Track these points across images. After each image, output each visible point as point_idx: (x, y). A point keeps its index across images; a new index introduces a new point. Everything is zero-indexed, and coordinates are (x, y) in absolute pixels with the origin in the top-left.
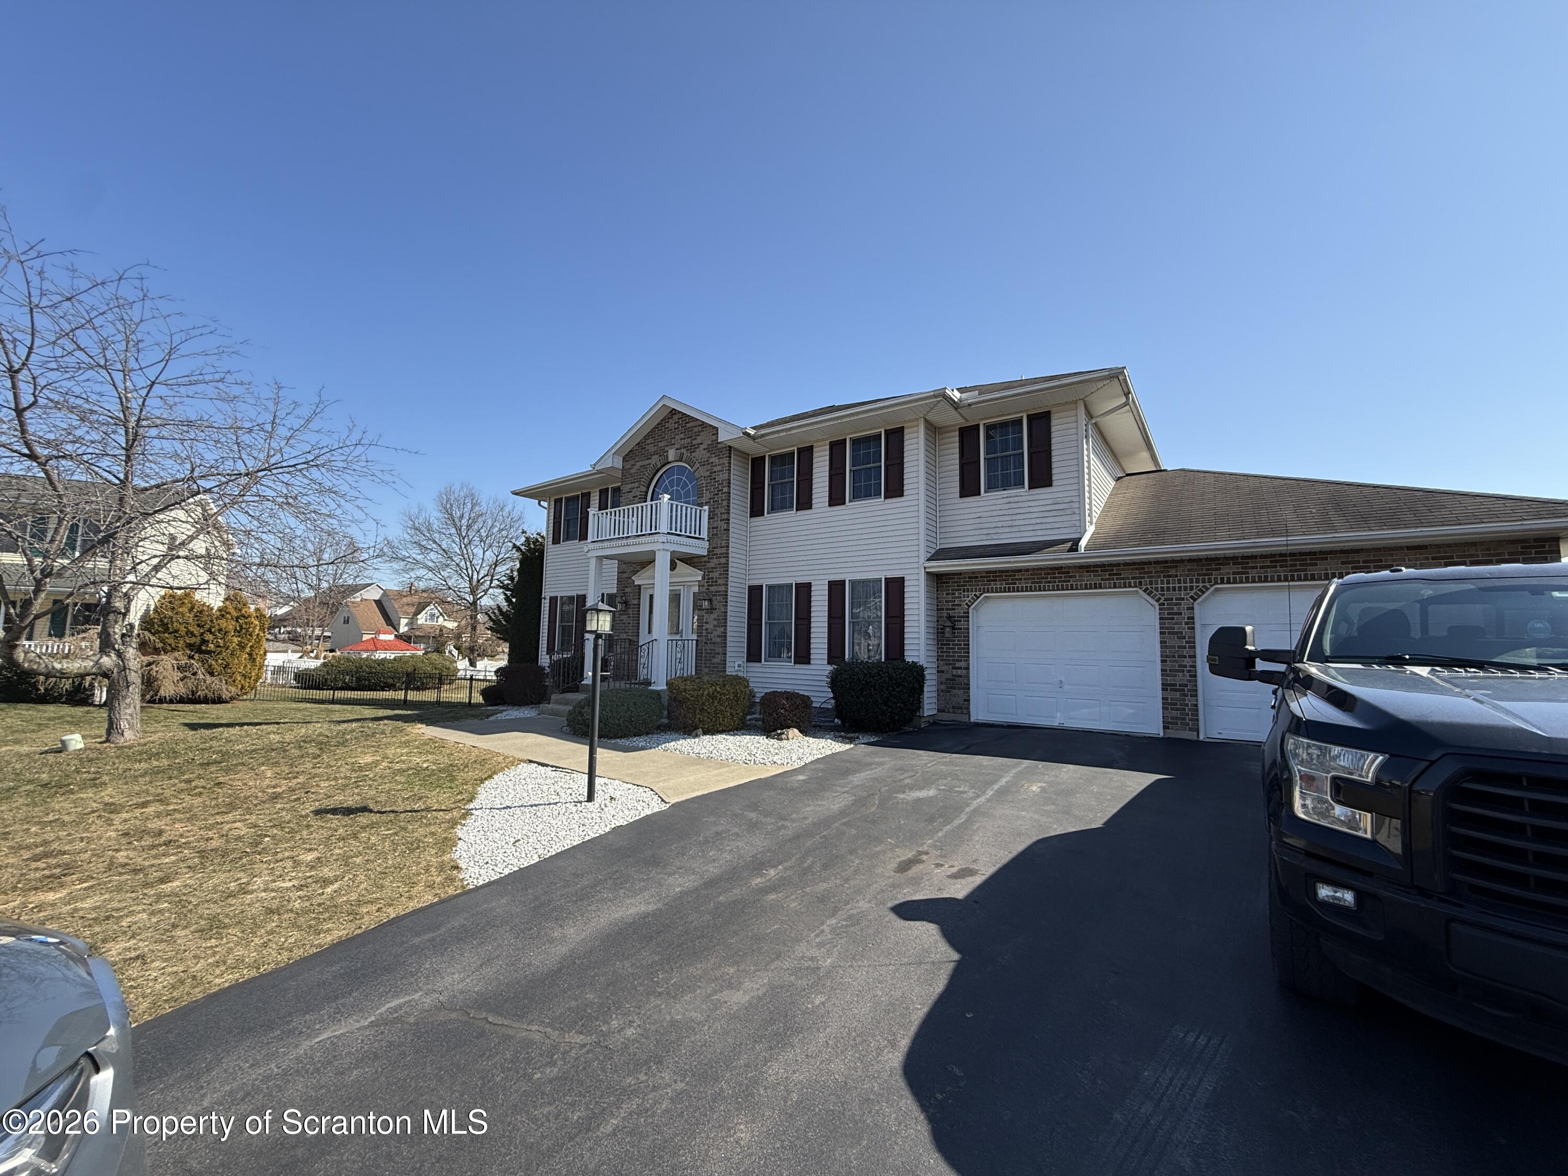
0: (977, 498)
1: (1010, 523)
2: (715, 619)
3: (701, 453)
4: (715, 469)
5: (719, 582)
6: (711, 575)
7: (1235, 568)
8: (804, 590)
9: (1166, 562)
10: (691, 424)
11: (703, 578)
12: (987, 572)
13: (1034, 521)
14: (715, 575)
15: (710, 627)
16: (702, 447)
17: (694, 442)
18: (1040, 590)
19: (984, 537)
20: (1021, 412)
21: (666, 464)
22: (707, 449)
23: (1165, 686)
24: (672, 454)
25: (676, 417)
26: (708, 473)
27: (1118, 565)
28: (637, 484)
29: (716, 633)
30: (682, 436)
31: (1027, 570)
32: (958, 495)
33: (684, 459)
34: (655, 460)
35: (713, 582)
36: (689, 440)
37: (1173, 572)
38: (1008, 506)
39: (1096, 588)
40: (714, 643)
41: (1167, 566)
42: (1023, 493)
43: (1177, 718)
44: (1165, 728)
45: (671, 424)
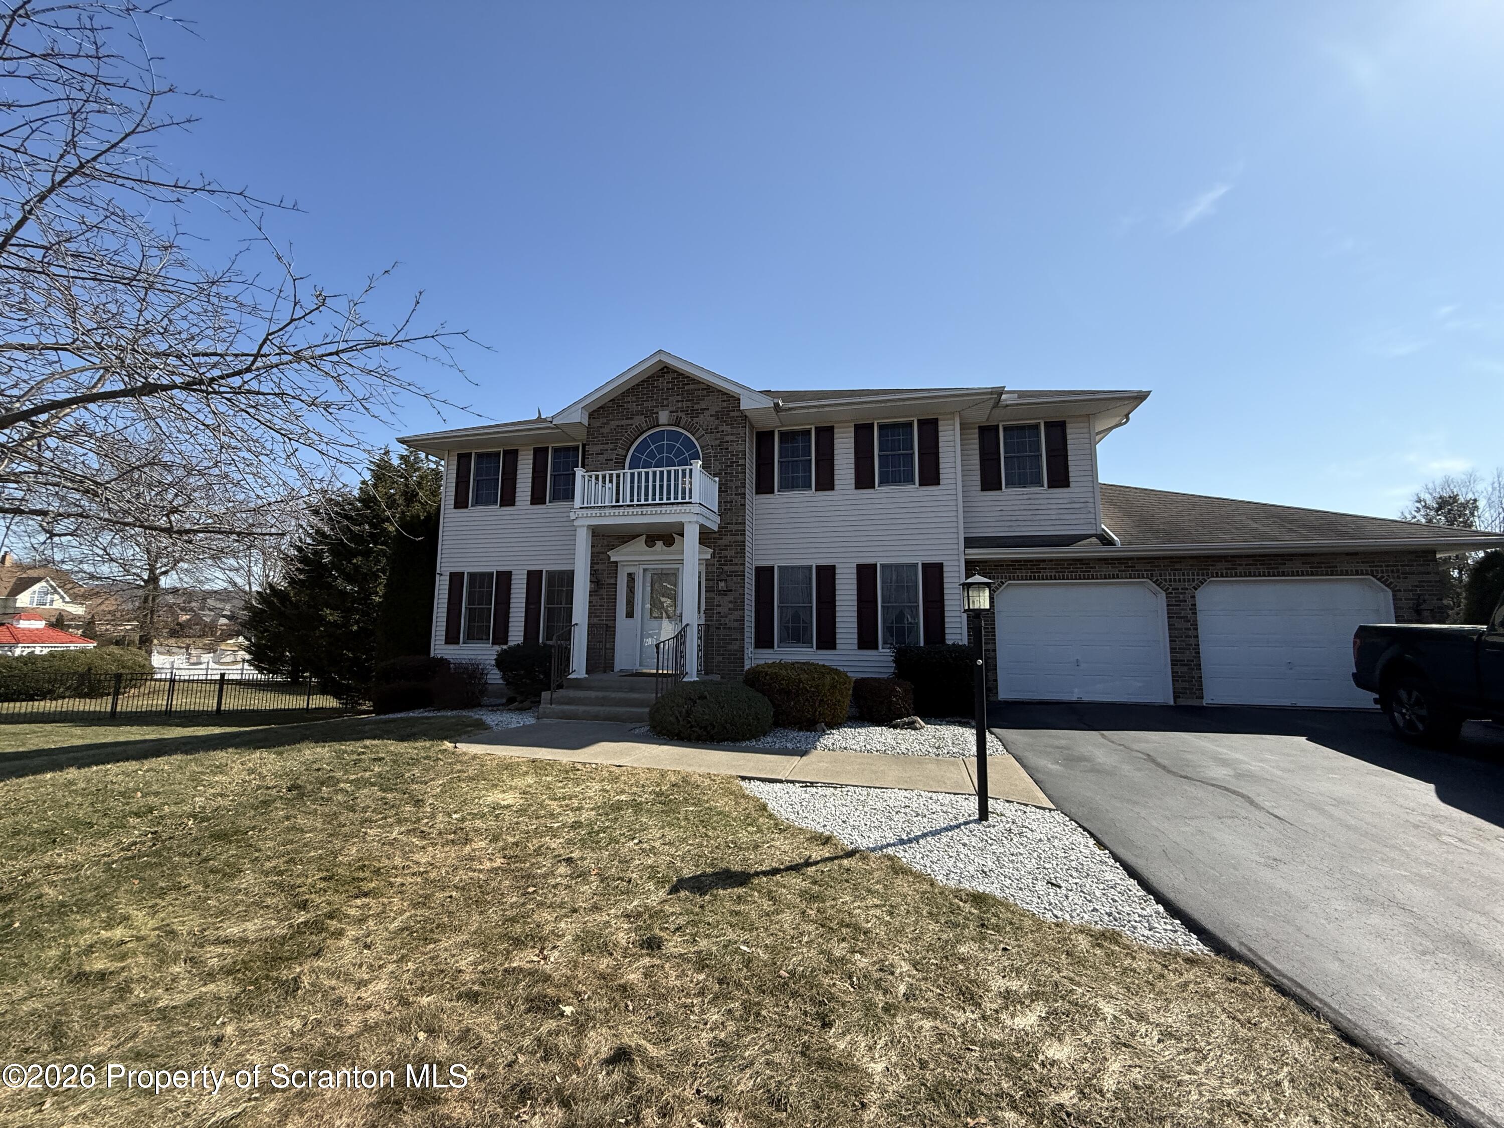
0: (998, 492)
1: (1030, 518)
2: (731, 602)
3: (705, 419)
4: (727, 438)
5: (735, 561)
6: (724, 553)
7: (1229, 565)
8: (827, 574)
9: (1171, 558)
10: (691, 387)
11: (713, 556)
12: (1012, 561)
13: (1054, 517)
14: (730, 553)
15: (724, 610)
16: (707, 413)
17: (696, 407)
18: (1063, 579)
19: (1007, 529)
20: (1039, 418)
21: (655, 426)
22: (716, 416)
23: (1174, 662)
24: (664, 416)
25: (669, 377)
26: (717, 442)
27: (1131, 559)
28: (611, 446)
29: (732, 617)
30: (680, 398)
31: (1051, 561)
32: (979, 488)
33: (681, 425)
34: (639, 420)
35: (729, 561)
36: (689, 404)
37: (1178, 566)
38: (1029, 502)
39: (1114, 578)
40: (729, 628)
41: (1174, 561)
42: (1043, 492)
43: (1186, 689)
44: (1176, 698)
45: (662, 383)
